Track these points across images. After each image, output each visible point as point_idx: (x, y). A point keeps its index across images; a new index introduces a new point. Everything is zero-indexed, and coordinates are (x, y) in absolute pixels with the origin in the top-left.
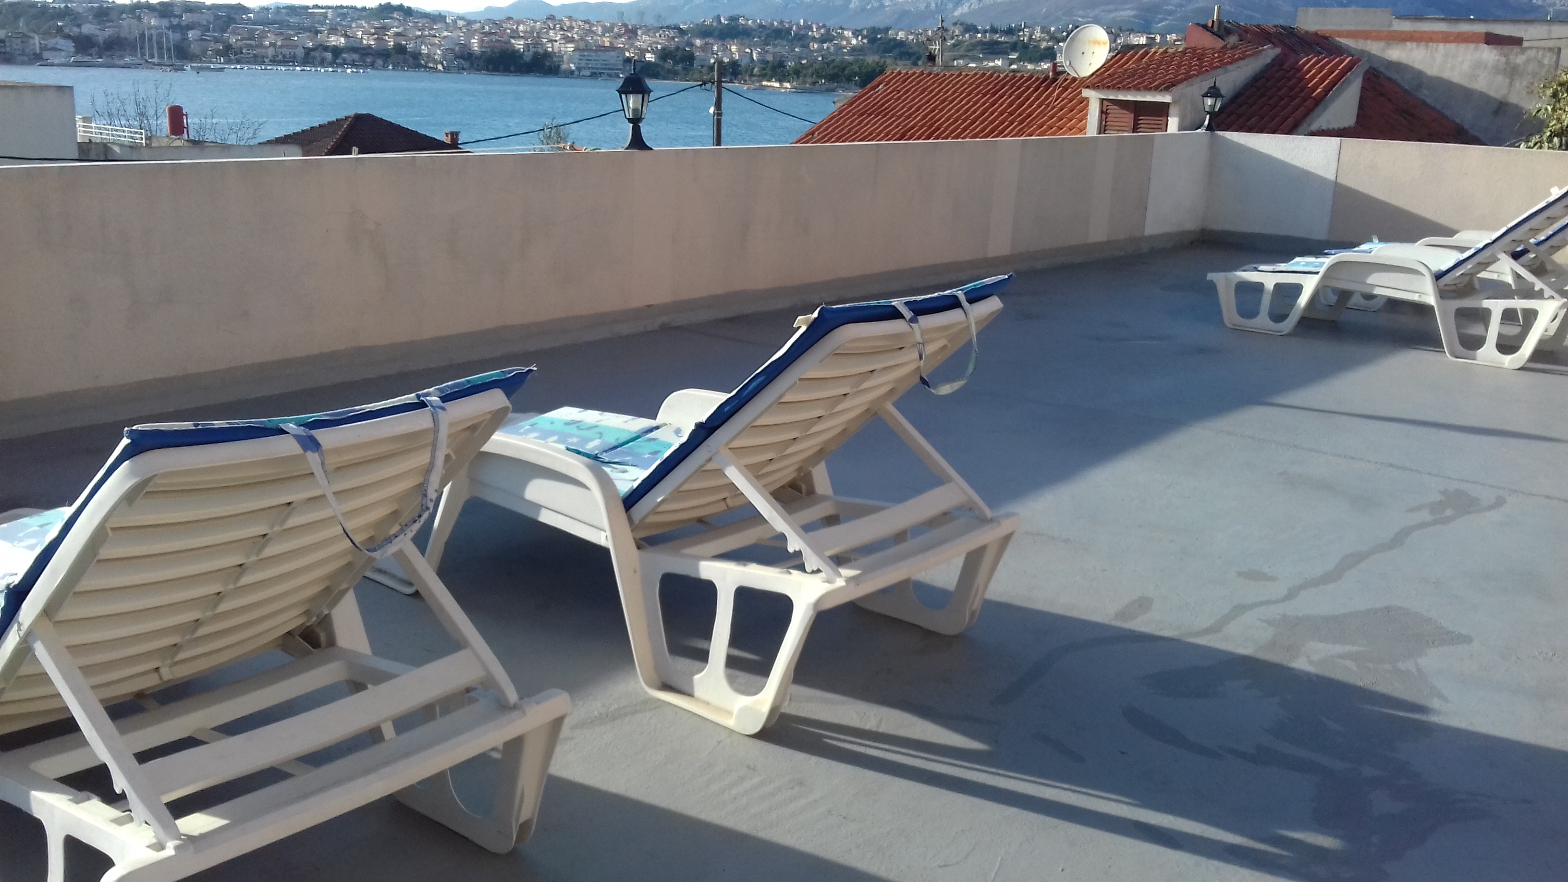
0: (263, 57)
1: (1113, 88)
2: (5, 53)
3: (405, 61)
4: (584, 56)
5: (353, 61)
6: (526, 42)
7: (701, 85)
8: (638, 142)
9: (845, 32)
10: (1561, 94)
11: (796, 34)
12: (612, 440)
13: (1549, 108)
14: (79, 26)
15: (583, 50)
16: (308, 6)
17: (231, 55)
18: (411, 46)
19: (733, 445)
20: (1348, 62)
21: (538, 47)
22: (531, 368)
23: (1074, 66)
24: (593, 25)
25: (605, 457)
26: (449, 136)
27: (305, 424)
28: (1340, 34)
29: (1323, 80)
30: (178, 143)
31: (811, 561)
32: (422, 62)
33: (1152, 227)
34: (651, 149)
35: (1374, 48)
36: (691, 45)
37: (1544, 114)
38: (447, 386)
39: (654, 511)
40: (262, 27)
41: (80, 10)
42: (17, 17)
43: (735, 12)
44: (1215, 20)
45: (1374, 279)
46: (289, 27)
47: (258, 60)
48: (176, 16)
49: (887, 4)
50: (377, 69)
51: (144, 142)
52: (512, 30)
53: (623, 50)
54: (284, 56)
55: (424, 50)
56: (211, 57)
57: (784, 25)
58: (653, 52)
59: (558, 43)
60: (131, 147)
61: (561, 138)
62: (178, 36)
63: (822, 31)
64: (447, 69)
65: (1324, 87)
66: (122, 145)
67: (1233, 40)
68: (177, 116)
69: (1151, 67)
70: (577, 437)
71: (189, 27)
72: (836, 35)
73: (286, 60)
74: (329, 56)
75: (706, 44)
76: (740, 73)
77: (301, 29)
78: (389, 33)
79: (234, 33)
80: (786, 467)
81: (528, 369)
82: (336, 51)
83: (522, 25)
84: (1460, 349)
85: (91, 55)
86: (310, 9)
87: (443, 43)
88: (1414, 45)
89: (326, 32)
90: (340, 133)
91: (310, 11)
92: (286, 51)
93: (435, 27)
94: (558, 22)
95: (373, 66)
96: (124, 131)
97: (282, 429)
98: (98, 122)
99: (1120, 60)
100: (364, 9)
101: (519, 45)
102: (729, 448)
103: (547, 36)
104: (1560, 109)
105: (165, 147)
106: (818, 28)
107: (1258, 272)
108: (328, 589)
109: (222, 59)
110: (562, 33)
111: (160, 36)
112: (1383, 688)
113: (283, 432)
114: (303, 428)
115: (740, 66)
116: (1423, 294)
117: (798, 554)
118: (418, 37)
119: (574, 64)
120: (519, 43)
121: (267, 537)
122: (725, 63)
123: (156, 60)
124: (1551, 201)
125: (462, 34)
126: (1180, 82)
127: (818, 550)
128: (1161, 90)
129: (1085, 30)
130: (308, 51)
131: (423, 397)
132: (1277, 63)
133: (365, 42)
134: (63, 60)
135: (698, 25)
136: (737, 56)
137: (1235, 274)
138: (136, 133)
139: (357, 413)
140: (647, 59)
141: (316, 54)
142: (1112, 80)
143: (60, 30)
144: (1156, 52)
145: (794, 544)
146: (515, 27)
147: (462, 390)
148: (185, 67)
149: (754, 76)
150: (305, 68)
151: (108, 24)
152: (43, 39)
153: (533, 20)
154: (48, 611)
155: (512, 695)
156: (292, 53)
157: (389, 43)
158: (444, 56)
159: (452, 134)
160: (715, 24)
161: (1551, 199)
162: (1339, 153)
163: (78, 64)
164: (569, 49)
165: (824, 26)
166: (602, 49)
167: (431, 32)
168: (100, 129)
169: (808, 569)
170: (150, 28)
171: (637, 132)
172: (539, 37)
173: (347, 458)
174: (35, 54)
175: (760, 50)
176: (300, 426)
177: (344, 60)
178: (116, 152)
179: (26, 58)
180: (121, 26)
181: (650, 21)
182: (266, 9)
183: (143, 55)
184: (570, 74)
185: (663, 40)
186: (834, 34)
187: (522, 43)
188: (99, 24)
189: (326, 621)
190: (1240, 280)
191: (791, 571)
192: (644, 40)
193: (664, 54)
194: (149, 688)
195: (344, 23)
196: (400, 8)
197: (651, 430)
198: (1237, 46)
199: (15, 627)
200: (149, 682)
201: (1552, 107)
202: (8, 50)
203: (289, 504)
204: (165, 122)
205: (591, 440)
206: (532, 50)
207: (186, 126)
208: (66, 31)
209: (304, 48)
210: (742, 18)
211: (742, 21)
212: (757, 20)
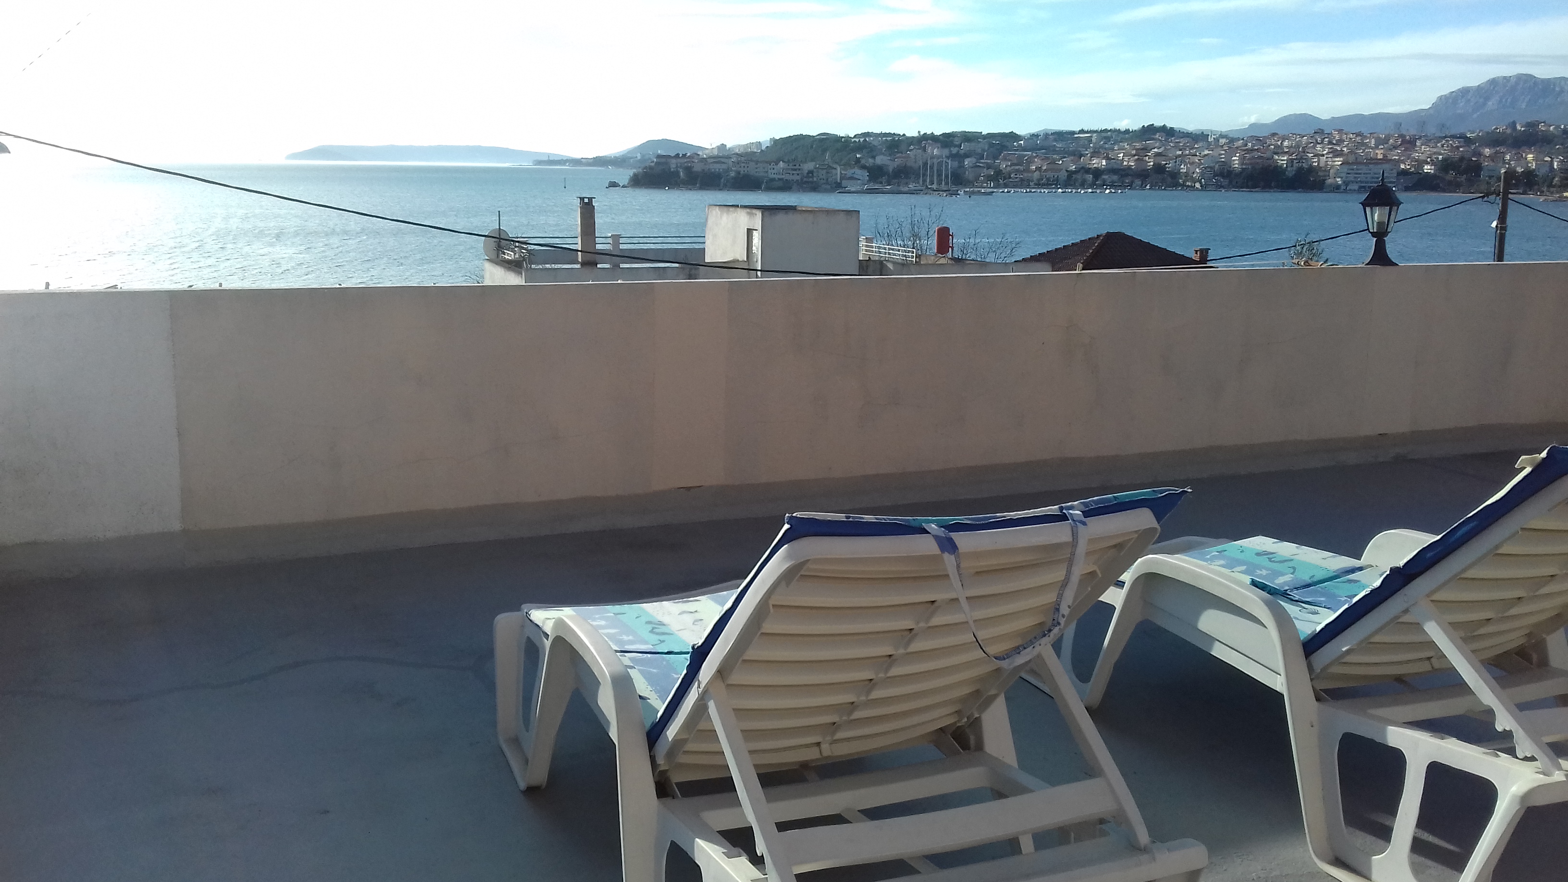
0: (1029, 181)
2: (812, 182)
3: (1163, 181)
4: (1353, 170)
5: (1113, 182)
6: (1290, 157)
7: (1483, 197)
8: (1380, 257)
12: (1306, 578)
14: (874, 157)
15: (1353, 163)
16: (1074, 131)
17: (1000, 179)
18: (1170, 165)
19: (1437, 597)
21: (1302, 162)
22: (1185, 489)
24: (1366, 137)
25: (1296, 595)
26: (1198, 253)
27: (946, 526)
30: (943, 261)
31: (1524, 745)
32: (1180, 181)
34: (1397, 265)
36: (1480, 154)
38: (1093, 501)
39: (1339, 660)
40: (1030, 153)
41: (875, 143)
42: (824, 151)
43: (1535, 118)
46: (1055, 152)
47: (1024, 183)
48: (956, 146)
50: (1135, 189)
51: (914, 260)
52: (1276, 146)
53: (1399, 162)
54: (1048, 179)
55: (1183, 169)
56: (982, 182)
58: (1432, 163)
59: (1325, 157)
60: (903, 265)
61: (1314, 255)
62: (956, 164)
64: (1204, 188)
66: (894, 263)
68: (944, 235)
70: (1267, 569)
71: (967, 156)
73: (1050, 183)
74: (1090, 177)
75: (1496, 152)
76: (1537, 184)
77: (1065, 153)
78: (1150, 154)
79: (1005, 159)
80: (1514, 630)
81: (1181, 490)
82: (1097, 173)
83: (1287, 141)
85: (881, 183)
86: (1076, 134)
87: (1202, 161)
89: (1089, 155)
90: (1091, 251)
91: (1076, 136)
92: (1050, 174)
93: (1196, 146)
94: (1326, 136)
95: (1131, 186)
96: (899, 250)
97: (924, 528)
98: (879, 242)
100: (1127, 131)
101: (1282, 160)
102: (1432, 601)
103: (1313, 151)
105: (932, 264)
108: (977, 693)
109: (992, 184)
110: (1330, 147)
111: (940, 164)
113: (925, 532)
114: (943, 529)
115: (1537, 176)
117: (1507, 735)
118: (1180, 156)
119: (1342, 178)
120: (1283, 158)
121: (913, 632)
122: (1518, 173)
123: (935, 186)
125: (1223, 152)
127: (1534, 735)
130: (1071, 174)
131: (1066, 510)
133: (1125, 163)
134: (859, 188)
135: (1488, 133)
136: (1534, 165)
138: (909, 252)
139: (998, 520)
140: (1426, 171)
141: (1079, 176)
143: (858, 161)
145: (1504, 722)
146: (1279, 143)
147: (1107, 506)
148: (959, 192)
149: (1554, 186)
150: (1067, 190)
151: (898, 155)
152: (844, 170)
153: (1299, 135)
155: (1143, 836)
156: (1056, 176)
157: (1148, 164)
158: (1202, 174)
159: (1201, 251)
160: (1509, 131)
163: (869, 191)
164: (1337, 163)
166: (1374, 161)
167: (1191, 151)
168: (879, 248)
169: (1520, 754)
170: (932, 157)
171: (1380, 246)
172: (1304, 152)
173: (984, 564)
174: (836, 183)
175: (1562, 158)
176: (942, 527)
177: (1104, 181)
178: (890, 269)
179: (829, 187)
180: (908, 157)
181: (1432, 130)
182: (1035, 136)
183: (924, 181)
184: (1336, 188)
185: (1445, 150)
187: (1285, 158)
188: (890, 155)
189: (976, 724)
191: (1499, 753)
192: (1422, 151)
193: (1446, 165)
194: (812, 761)
195: (1107, 146)
196: (1163, 129)
197: (1353, 570)
199: (696, 685)
200: (811, 755)
202: (815, 179)
203: (933, 602)
204: (934, 242)
205: (1283, 574)
206: (1296, 165)
207: (951, 245)
208: (863, 162)
209: (1066, 171)
210: (1543, 124)
211: (1542, 127)
212: (1561, 125)
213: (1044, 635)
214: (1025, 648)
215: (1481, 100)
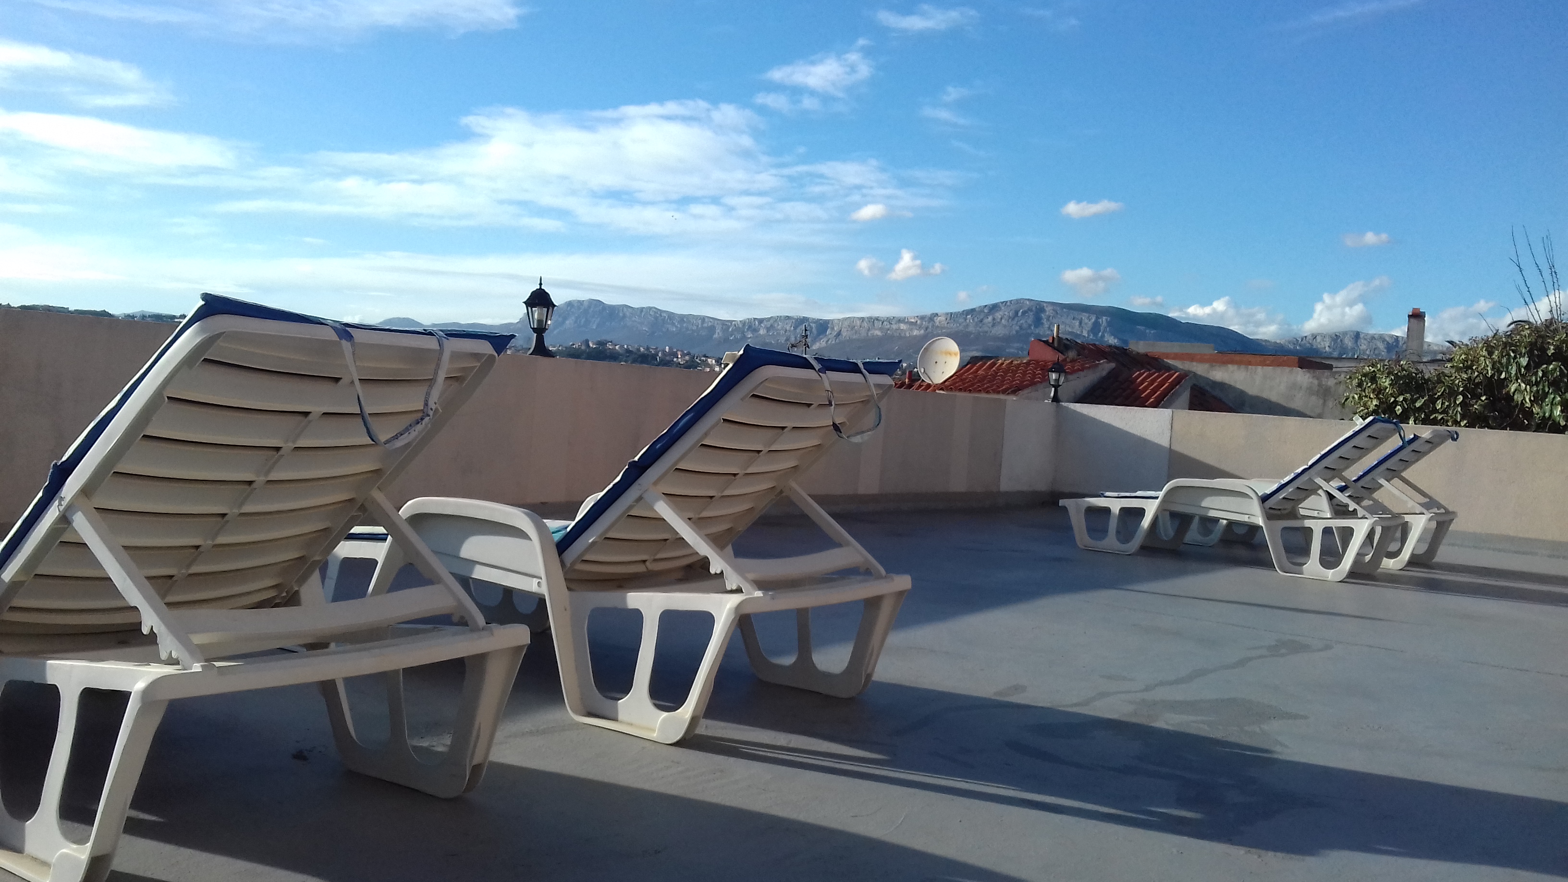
1: (965, 391)
8: (541, 350)
9: (709, 360)
10: (1365, 384)
11: (661, 360)
13: (1356, 396)
20: (1177, 377)
23: (927, 373)
28: (1168, 356)
29: (1154, 391)
31: (733, 581)
33: (1006, 485)
34: (554, 357)
35: (1200, 369)
37: (1352, 402)
43: (604, 337)
44: (1055, 336)
45: (1207, 502)
49: (749, 336)
57: (650, 352)
63: (687, 358)
65: (1155, 397)
67: (1072, 354)
69: (998, 374)
72: (700, 362)
84: (1288, 565)
88: (1236, 367)
99: (971, 369)
104: (1366, 396)
106: (683, 355)
107: (1105, 499)
112: (1232, 739)
116: (1252, 515)
117: (720, 575)
124: (1357, 430)
126: (1027, 386)
128: (1008, 393)
129: (937, 342)
132: (1112, 375)
135: (566, 348)
137: (1084, 501)
142: (964, 384)
144: (1002, 364)
145: (716, 565)
154: (86, 491)
160: (583, 347)
161: (1357, 428)
162: (1172, 423)
165: (688, 354)
169: (729, 589)
171: (540, 341)
186: (697, 360)
189: (295, 598)
190: (1090, 505)
191: (712, 591)
198: (1077, 360)
199: (57, 503)
201: (1358, 395)
203: (308, 413)
210: (610, 343)
211: (610, 346)
212: (624, 345)
213: (418, 423)
214: (402, 435)
215: (560, 319)
